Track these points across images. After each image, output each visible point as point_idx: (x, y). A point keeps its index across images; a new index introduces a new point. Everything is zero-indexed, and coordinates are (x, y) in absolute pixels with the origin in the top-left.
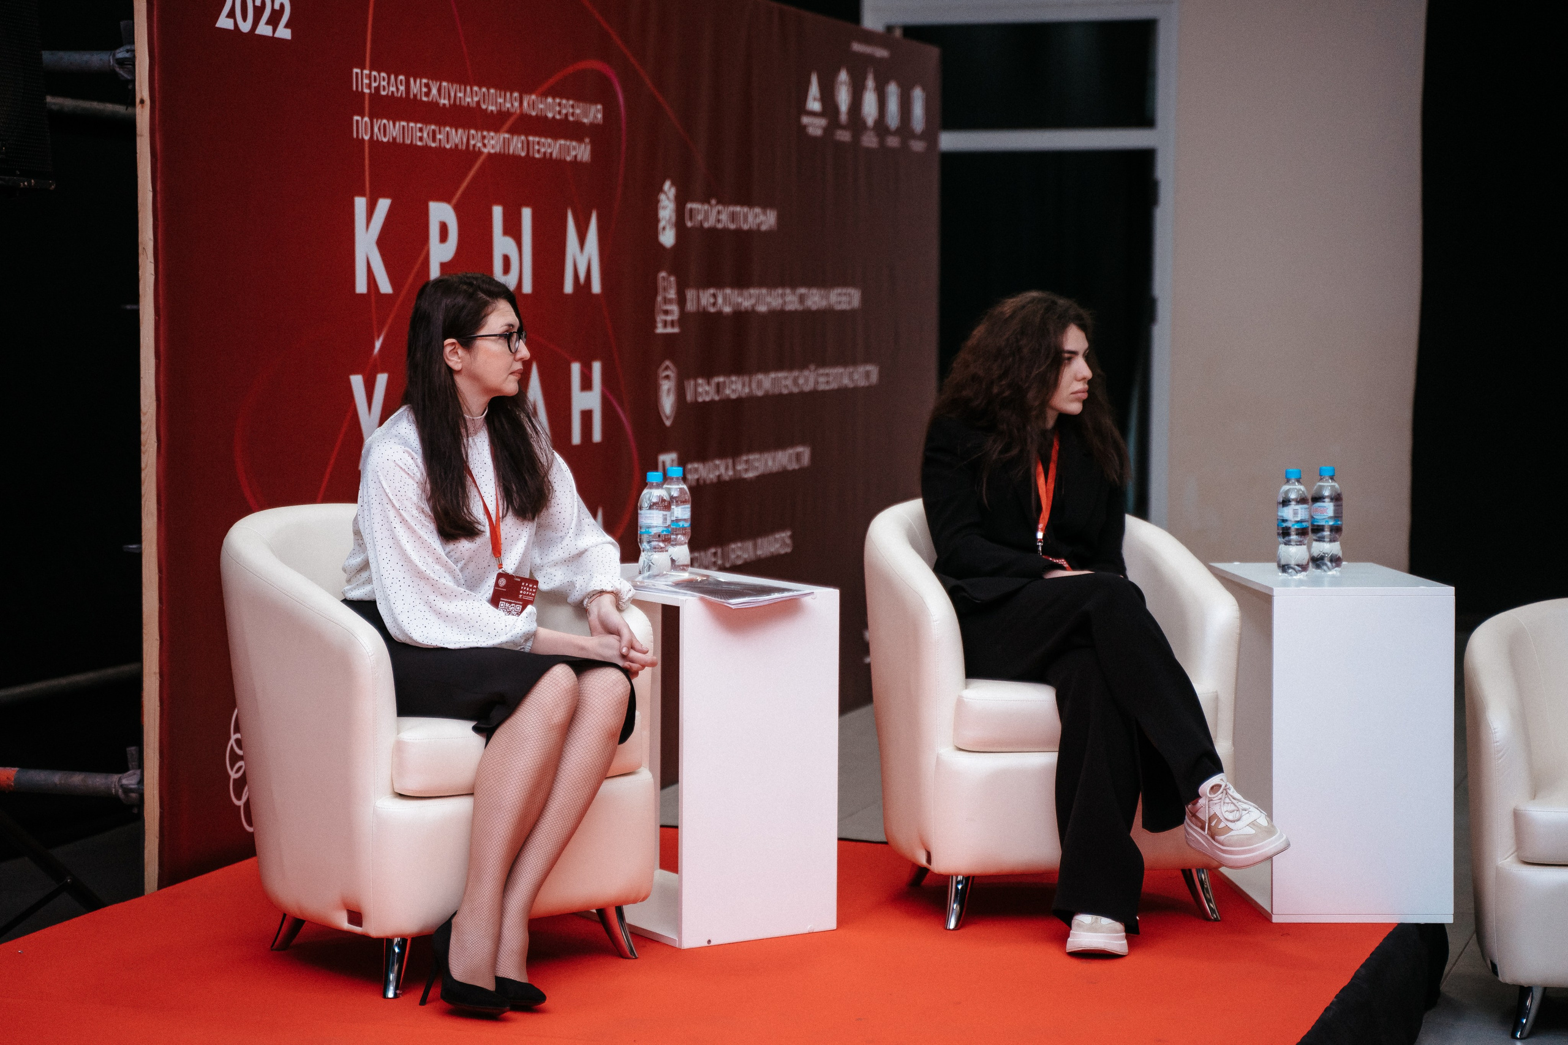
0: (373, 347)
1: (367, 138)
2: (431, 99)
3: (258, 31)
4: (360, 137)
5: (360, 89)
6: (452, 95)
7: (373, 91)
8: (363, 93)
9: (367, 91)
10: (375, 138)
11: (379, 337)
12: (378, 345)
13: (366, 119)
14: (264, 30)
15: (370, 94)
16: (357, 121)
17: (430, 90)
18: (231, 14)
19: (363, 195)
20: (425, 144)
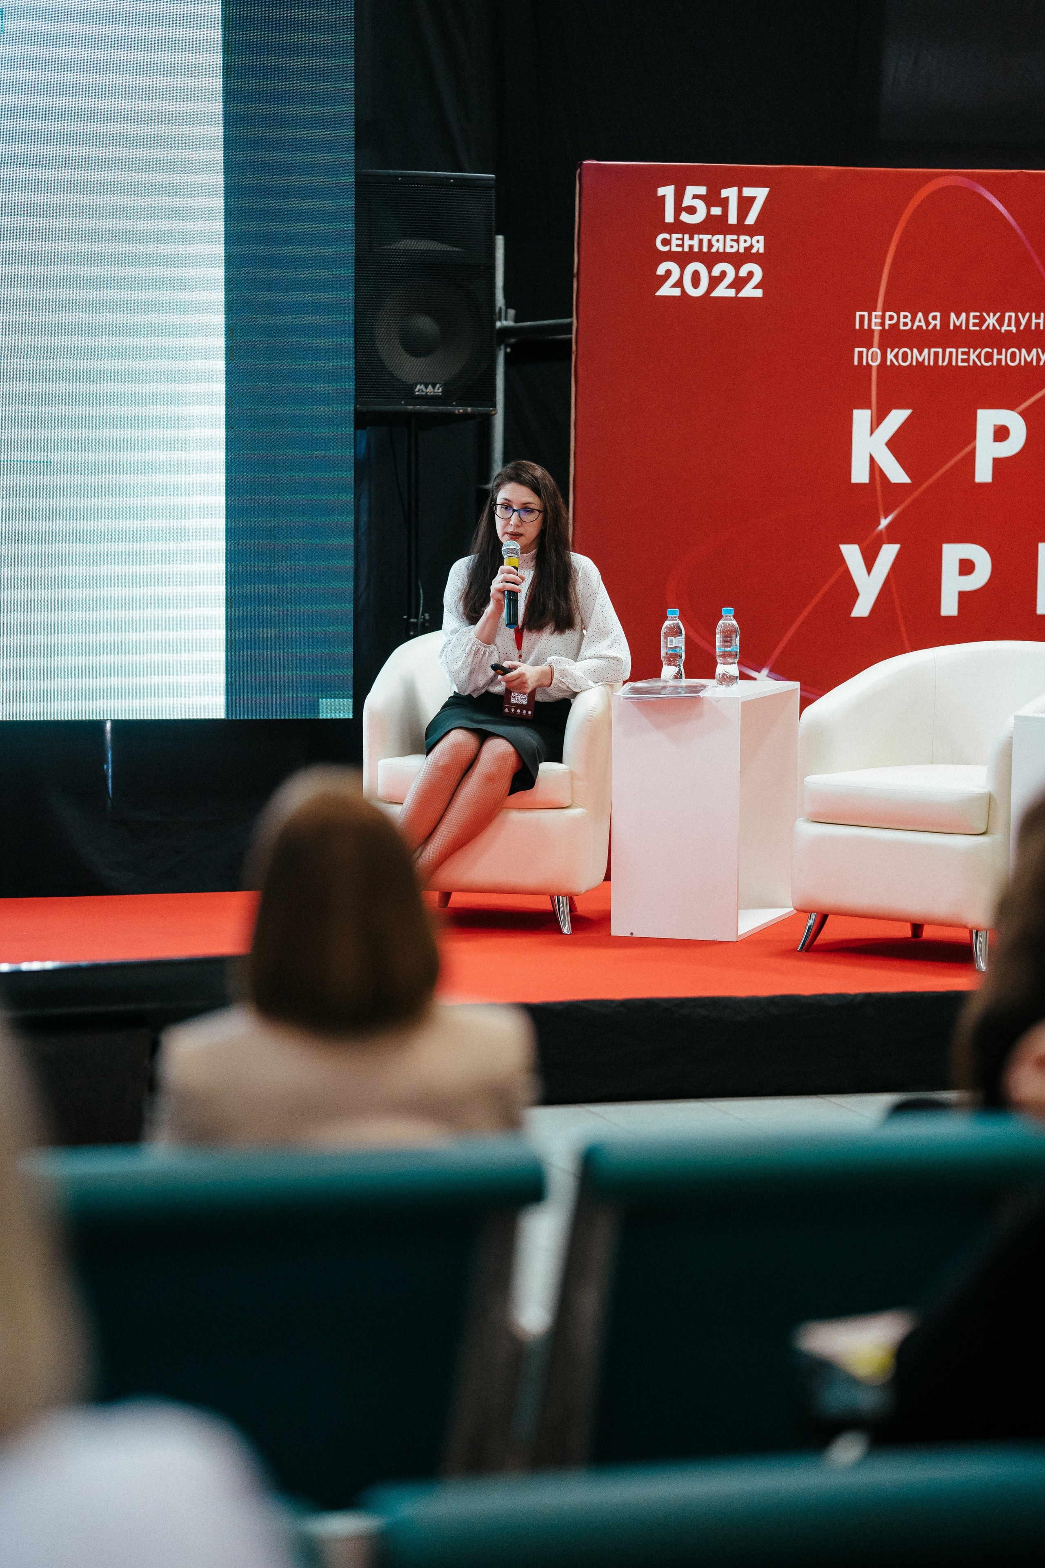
0: (879, 524)
1: (874, 364)
2: (984, 328)
3: (715, 294)
4: (864, 363)
5: (866, 327)
6: (1024, 322)
7: (887, 327)
8: (870, 331)
9: (876, 328)
10: (889, 363)
11: (886, 518)
12: (884, 523)
13: (875, 349)
14: (722, 291)
15: (882, 332)
16: (860, 353)
17: (983, 320)
18: (679, 284)
19: (868, 407)
20: (971, 364)
